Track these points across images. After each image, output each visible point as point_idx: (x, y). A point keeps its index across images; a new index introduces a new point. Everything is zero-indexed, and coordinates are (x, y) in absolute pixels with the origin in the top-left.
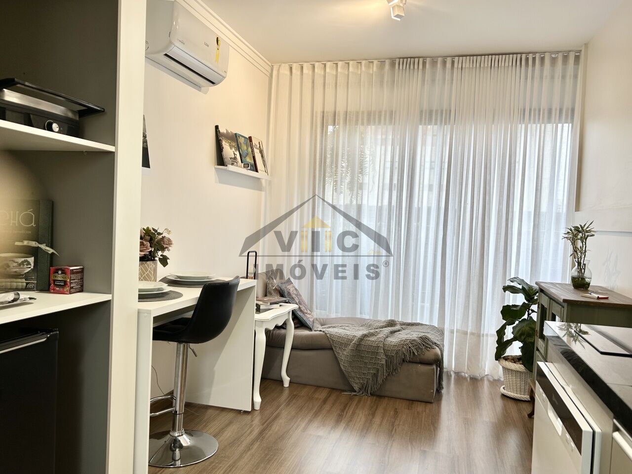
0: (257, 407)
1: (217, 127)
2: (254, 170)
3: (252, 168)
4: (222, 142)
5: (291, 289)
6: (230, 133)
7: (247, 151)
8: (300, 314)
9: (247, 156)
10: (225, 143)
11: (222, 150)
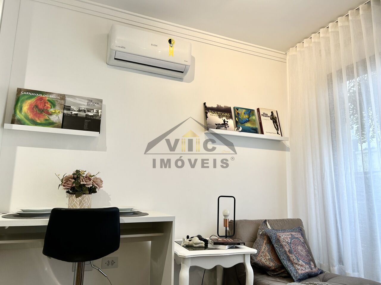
1: (205, 104)
2: (257, 132)
3: (253, 131)
4: (207, 114)
5: (283, 237)
6: (224, 107)
7: (248, 118)
8: (286, 263)
9: (246, 122)
10: (212, 114)
11: (206, 119)
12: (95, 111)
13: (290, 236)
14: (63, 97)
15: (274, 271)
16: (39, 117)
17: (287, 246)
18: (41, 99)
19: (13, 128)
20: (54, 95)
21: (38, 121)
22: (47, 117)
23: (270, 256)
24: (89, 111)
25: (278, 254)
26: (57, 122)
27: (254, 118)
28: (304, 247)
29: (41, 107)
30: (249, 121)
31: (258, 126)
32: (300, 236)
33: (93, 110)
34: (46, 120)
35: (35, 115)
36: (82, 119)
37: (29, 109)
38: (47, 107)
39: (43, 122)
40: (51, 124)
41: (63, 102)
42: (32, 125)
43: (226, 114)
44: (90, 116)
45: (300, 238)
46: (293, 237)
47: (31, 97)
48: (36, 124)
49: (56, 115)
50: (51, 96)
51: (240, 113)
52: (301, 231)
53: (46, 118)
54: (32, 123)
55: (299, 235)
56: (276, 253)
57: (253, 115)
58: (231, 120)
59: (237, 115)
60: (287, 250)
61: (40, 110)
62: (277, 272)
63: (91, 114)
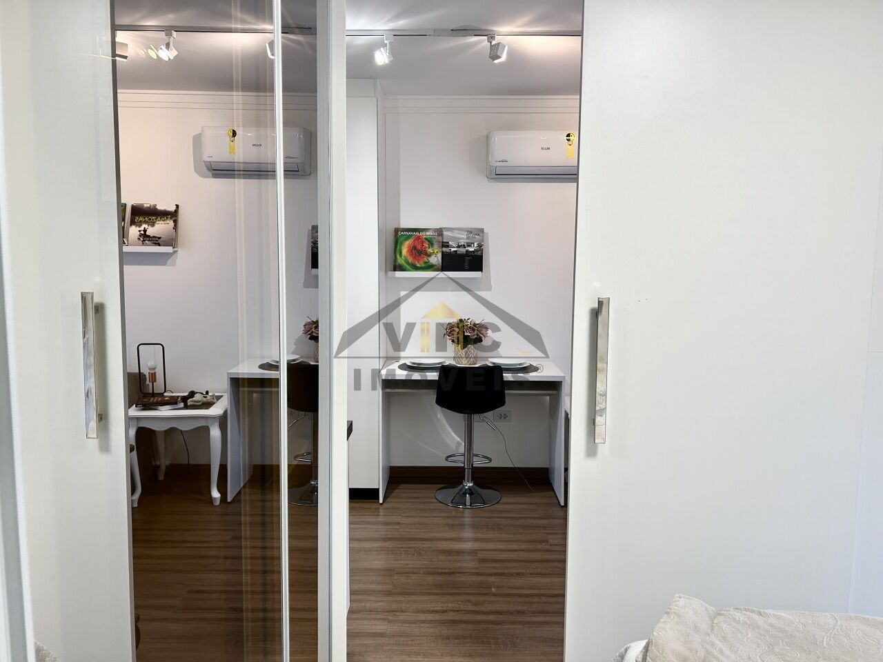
12: (476, 245)
14: (440, 232)
16: (418, 260)
18: (419, 238)
19: (397, 276)
20: (431, 231)
21: (418, 265)
22: (426, 259)
24: (469, 246)
26: (437, 264)
29: (419, 247)
33: (474, 243)
34: (426, 263)
35: (415, 258)
36: (462, 256)
37: (407, 252)
38: (425, 248)
39: (423, 265)
40: (430, 267)
41: (440, 238)
42: (413, 270)
44: (471, 252)
47: (409, 237)
48: (416, 268)
49: (435, 255)
50: (427, 233)
53: (425, 261)
54: (413, 268)
61: (418, 251)
63: (471, 249)
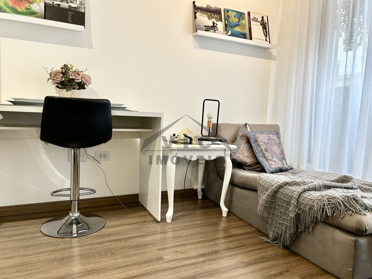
0: (169, 220)
1: (194, 2)
2: (245, 38)
3: (242, 36)
4: (196, 14)
5: (261, 138)
6: (214, 8)
7: (238, 22)
8: (261, 159)
9: (236, 26)
10: (202, 15)
11: (195, 20)
12: (78, 3)
13: (267, 137)
15: (250, 166)
16: (19, 5)
17: (264, 145)
21: (19, 10)
22: (27, 5)
23: (248, 154)
24: (72, 2)
25: (255, 152)
26: (39, 11)
27: (244, 22)
28: (279, 147)
30: (238, 25)
31: (247, 31)
32: (277, 138)
33: (76, 0)
34: (27, 9)
35: (15, 2)
36: (65, 10)
39: (25, 11)
40: (33, 14)
42: (13, 13)
43: (216, 16)
44: (73, 7)
45: (276, 139)
46: (270, 139)
48: (16, 12)
49: (37, 4)
51: (230, 15)
52: (278, 134)
53: (27, 7)
54: (13, 11)
55: (275, 138)
56: (253, 151)
57: (243, 18)
58: (220, 22)
59: (227, 18)
60: (263, 149)
62: (253, 167)
63: (74, 5)
